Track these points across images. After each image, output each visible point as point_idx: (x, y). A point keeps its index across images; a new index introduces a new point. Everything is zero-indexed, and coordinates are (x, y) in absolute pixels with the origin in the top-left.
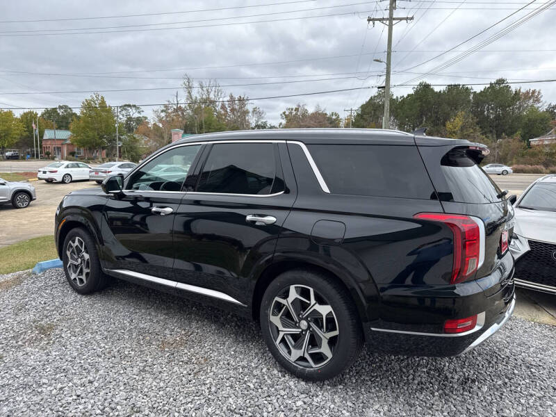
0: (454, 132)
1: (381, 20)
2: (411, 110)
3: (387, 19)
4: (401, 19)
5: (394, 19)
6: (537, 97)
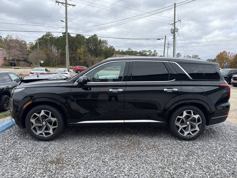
0: (81, 54)
1: (62, 3)
2: (62, 43)
3: (65, 3)
4: (70, 5)
5: (68, 4)
6: (106, 43)
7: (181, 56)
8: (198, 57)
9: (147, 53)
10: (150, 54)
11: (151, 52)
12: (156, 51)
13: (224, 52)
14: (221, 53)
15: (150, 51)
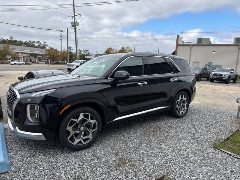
7: (72, 49)
8: (89, 51)
9: (35, 44)
10: (39, 46)
11: (40, 44)
12: (46, 43)
13: (110, 48)
14: (108, 49)
15: (39, 42)
